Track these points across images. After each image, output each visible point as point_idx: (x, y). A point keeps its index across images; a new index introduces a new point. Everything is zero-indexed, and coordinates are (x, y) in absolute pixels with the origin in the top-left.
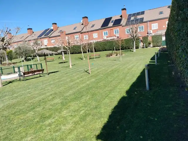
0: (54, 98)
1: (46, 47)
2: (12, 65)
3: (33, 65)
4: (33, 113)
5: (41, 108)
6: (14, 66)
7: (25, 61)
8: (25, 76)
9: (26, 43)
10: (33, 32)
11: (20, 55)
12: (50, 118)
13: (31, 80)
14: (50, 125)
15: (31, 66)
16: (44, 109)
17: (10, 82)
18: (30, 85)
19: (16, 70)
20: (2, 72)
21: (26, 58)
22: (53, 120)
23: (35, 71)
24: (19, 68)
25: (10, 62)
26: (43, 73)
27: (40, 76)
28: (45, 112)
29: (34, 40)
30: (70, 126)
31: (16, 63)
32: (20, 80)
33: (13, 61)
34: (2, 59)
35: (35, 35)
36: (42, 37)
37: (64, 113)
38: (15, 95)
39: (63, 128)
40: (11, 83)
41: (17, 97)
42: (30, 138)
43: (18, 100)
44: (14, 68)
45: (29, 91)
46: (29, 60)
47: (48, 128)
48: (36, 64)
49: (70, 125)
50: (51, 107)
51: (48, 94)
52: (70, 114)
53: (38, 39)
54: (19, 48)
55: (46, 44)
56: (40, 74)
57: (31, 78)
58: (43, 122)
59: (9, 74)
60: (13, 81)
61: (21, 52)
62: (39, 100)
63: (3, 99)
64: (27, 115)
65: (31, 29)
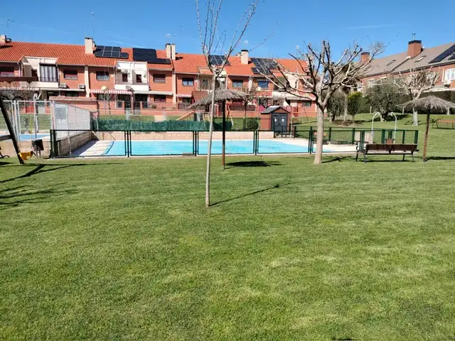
0: (410, 213)
1: (448, 90)
2: (353, 126)
3: (397, 130)
4: (354, 225)
5: (374, 222)
6: (354, 129)
7: (382, 119)
8: (369, 152)
9: (397, 77)
10: (422, 50)
11: (374, 105)
12: (381, 244)
13: (380, 163)
14: (376, 255)
15: (391, 132)
16: (379, 226)
17: (338, 159)
18: (372, 173)
19: (357, 136)
20: (330, 137)
21: (387, 113)
22: (386, 250)
23: (394, 147)
24: (363, 134)
25: (351, 118)
26: (412, 154)
27: (404, 161)
28: (377, 230)
29: (418, 69)
30: (416, 274)
31: (363, 121)
32: (357, 159)
33: (358, 117)
34: (338, 111)
35: (425, 56)
36: (443, 62)
37: (418, 247)
38: (336, 185)
39: (400, 270)
40: (337, 161)
41: (338, 189)
42: (333, 258)
43: (338, 194)
44: (354, 131)
45: (365, 185)
46: (392, 119)
47: (370, 258)
48: (404, 131)
49: (419, 273)
50: (394, 227)
51: (402, 201)
52: (430, 255)
53: (428, 67)
54: (378, 89)
55: (449, 83)
56: (404, 154)
57: (381, 159)
58: (365, 245)
59: (341, 143)
60: (344, 158)
61: (380, 97)
62: (377, 206)
63: (316, 185)
64: (343, 224)
65: (419, 42)
